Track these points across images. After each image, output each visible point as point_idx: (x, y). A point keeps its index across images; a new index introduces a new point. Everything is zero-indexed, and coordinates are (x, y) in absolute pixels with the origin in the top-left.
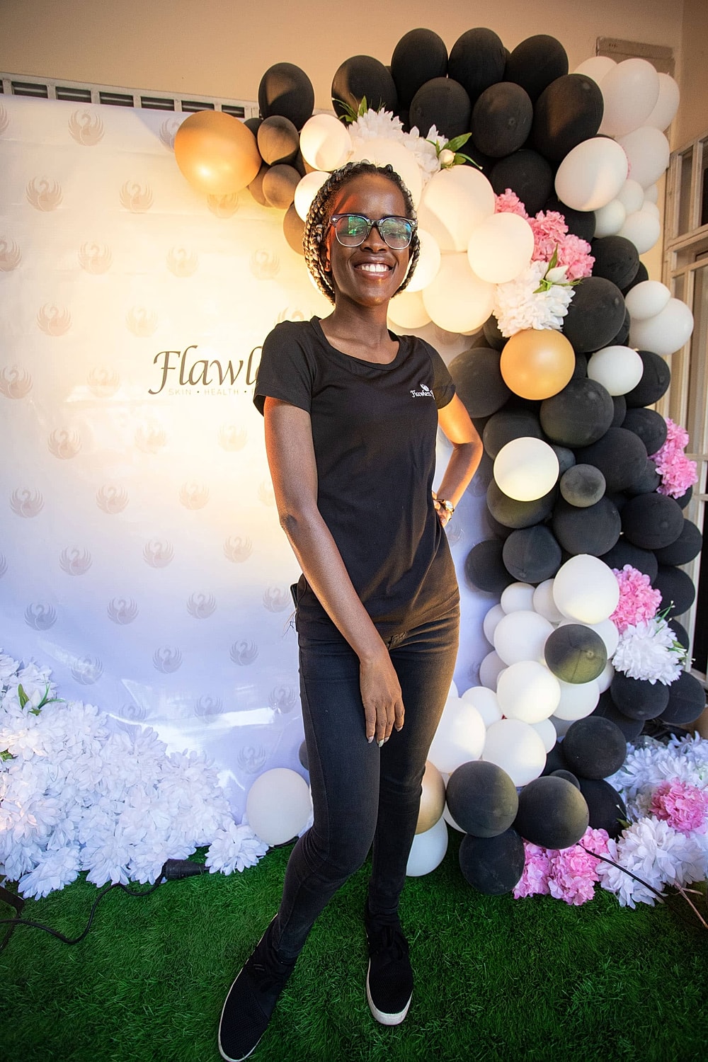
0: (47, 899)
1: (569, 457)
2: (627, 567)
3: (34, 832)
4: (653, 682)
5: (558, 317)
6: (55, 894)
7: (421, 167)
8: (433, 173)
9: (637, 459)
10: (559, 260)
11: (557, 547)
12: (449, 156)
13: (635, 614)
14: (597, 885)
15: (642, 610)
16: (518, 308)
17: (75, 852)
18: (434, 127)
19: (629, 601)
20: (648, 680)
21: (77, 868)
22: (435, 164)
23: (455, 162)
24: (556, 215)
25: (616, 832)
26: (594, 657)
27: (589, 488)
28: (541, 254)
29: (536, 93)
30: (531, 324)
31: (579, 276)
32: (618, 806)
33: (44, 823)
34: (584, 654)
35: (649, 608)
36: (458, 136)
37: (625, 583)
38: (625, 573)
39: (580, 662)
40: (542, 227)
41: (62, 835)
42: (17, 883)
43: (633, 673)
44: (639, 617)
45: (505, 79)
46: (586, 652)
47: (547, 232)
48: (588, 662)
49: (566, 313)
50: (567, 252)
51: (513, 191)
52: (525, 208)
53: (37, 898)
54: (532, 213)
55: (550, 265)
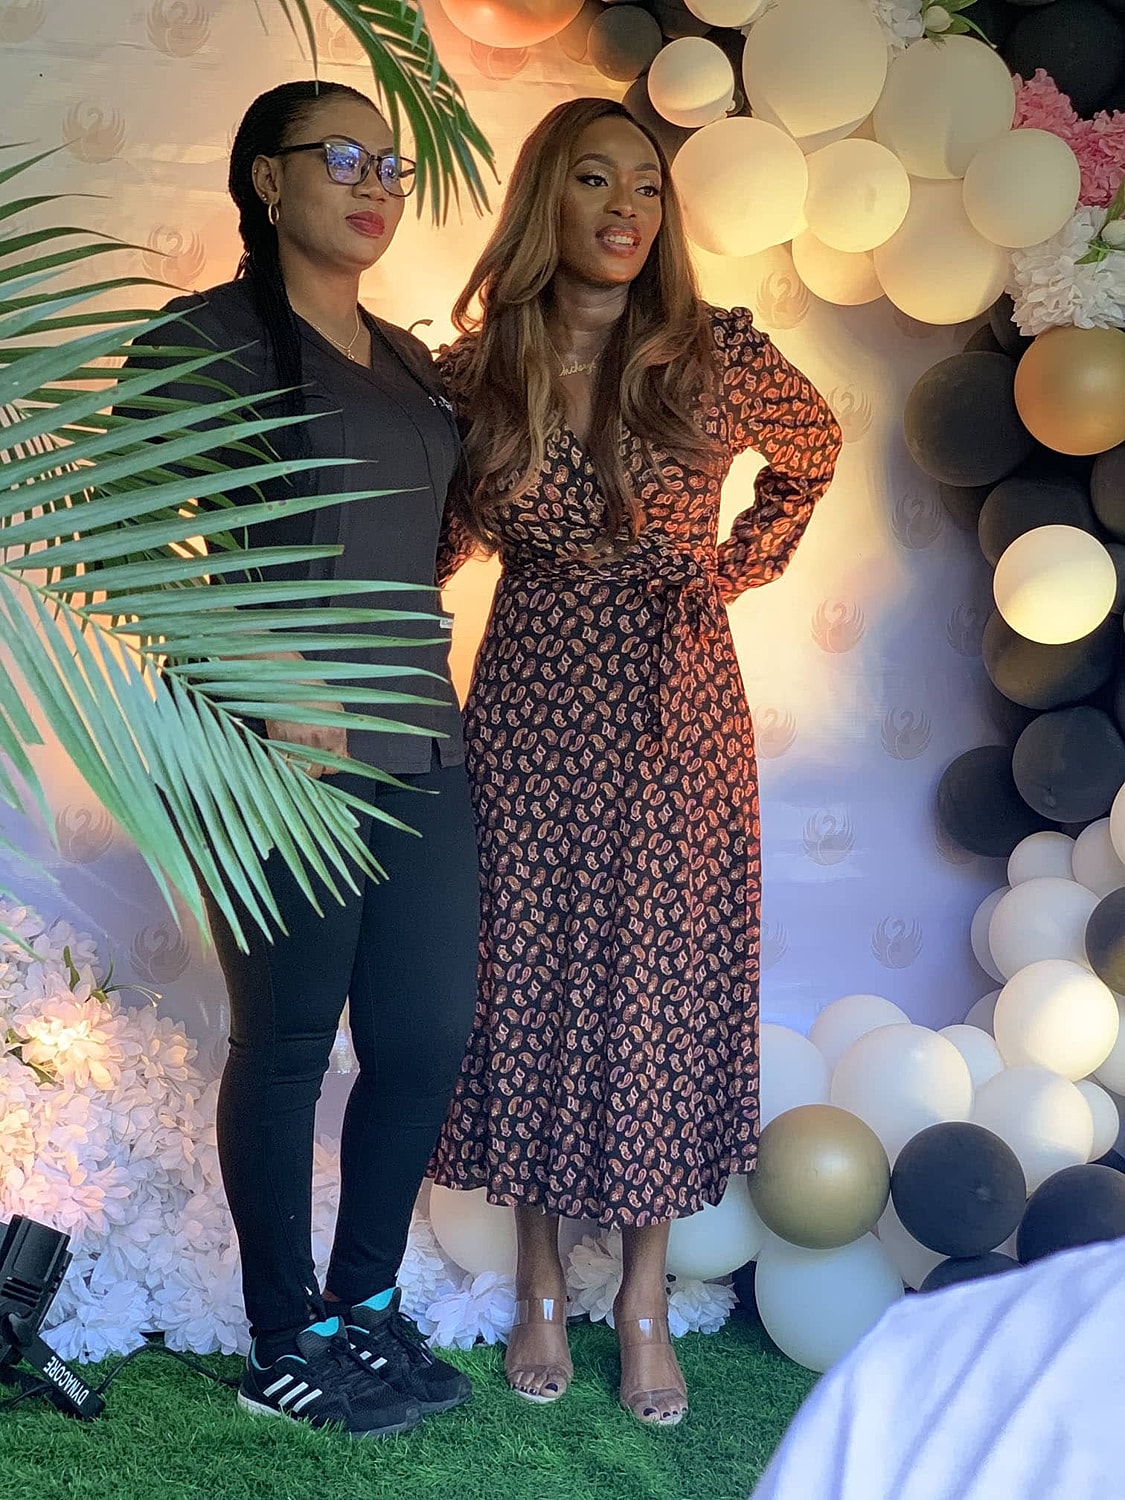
5: (1122, 306)
6: (117, 1360)
8: (908, 42)
12: (941, 17)
16: (1047, 286)
21: (145, 1327)
22: (915, 27)
23: (952, 30)
28: (1099, 187)
30: (1071, 316)
40: (1100, 142)
47: (1108, 152)
51: (1048, 74)
52: (1072, 104)
54: (1086, 114)
55: (1109, 215)
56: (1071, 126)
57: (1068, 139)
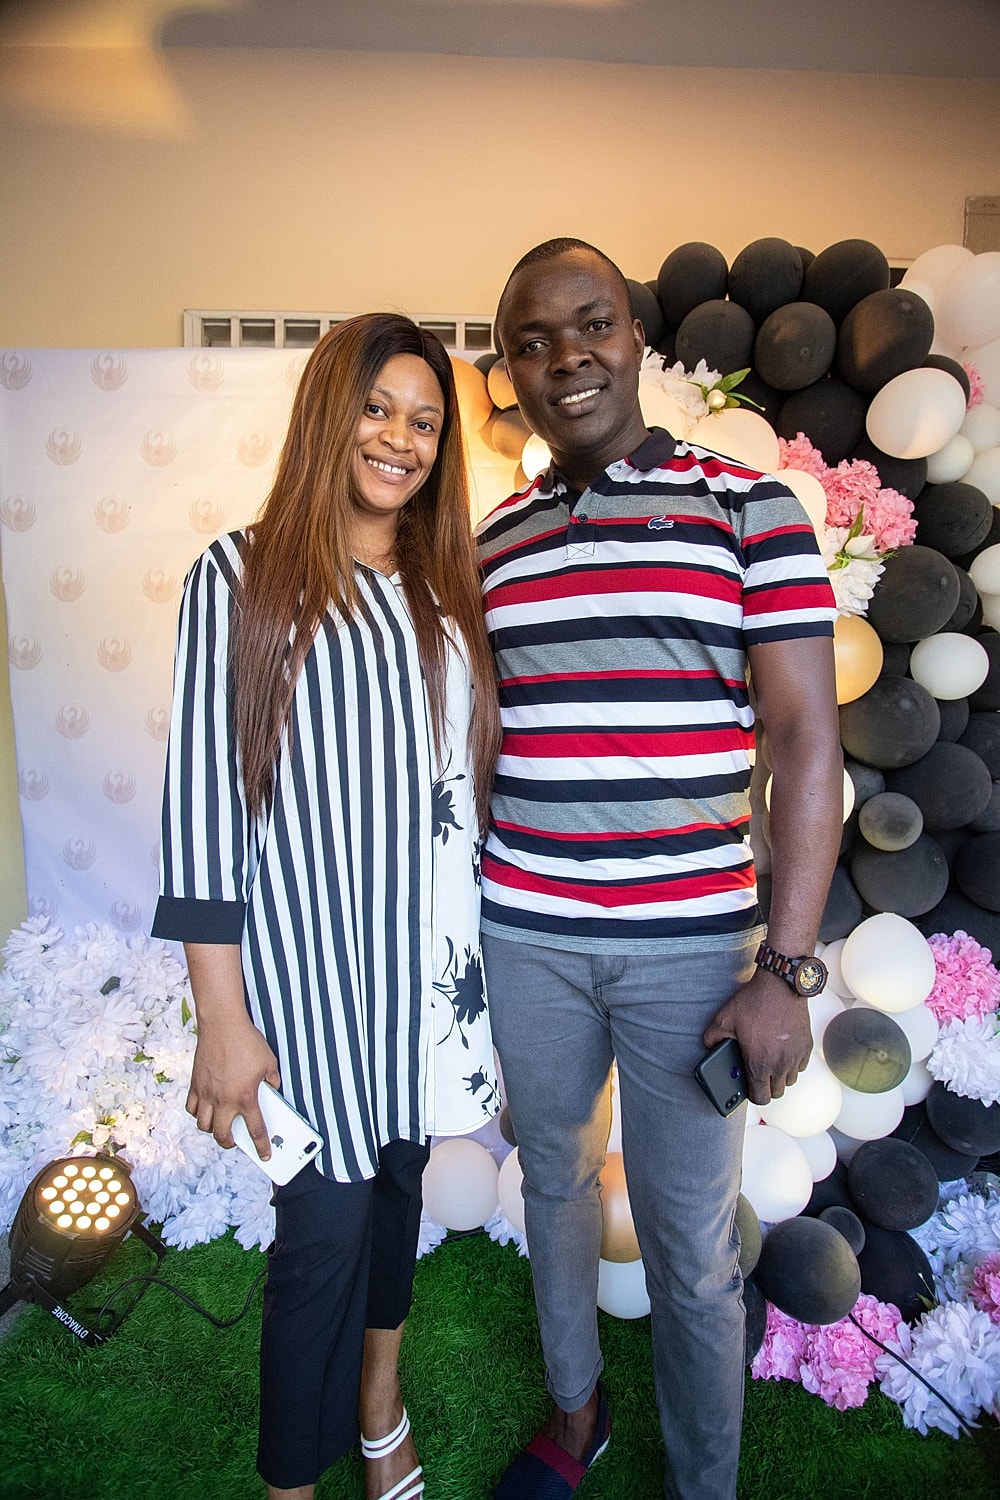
0: (190, 1252)
1: (873, 781)
2: (960, 934)
3: (181, 1171)
4: (987, 1104)
5: (861, 600)
6: (200, 1247)
7: (682, 411)
8: (698, 418)
9: (972, 791)
10: (868, 524)
11: (854, 897)
12: (718, 399)
13: (964, 1003)
14: (874, 1386)
15: (974, 999)
17: (225, 1201)
18: (703, 362)
19: (956, 983)
20: (980, 1099)
21: (226, 1220)
22: (703, 408)
23: (727, 406)
24: (865, 465)
25: (913, 1313)
26: (888, 1060)
27: (897, 827)
28: (842, 514)
29: (840, 313)
31: (894, 545)
32: (921, 1275)
33: (194, 1163)
34: (872, 1054)
35: (986, 998)
36: (731, 373)
37: (952, 958)
38: (955, 943)
39: (867, 1065)
40: (843, 482)
41: (212, 1179)
42: (161, 1226)
43: (957, 1086)
44: (968, 1007)
45: (800, 298)
46: (876, 1051)
47: (849, 488)
48: (878, 1065)
49: (872, 595)
50: (879, 513)
51: (806, 436)
52: (823, 456)
53: (180, 1248)
54: (832, 463)
55: (851, 533)
56: (821, 472)
57: (820, 481)
